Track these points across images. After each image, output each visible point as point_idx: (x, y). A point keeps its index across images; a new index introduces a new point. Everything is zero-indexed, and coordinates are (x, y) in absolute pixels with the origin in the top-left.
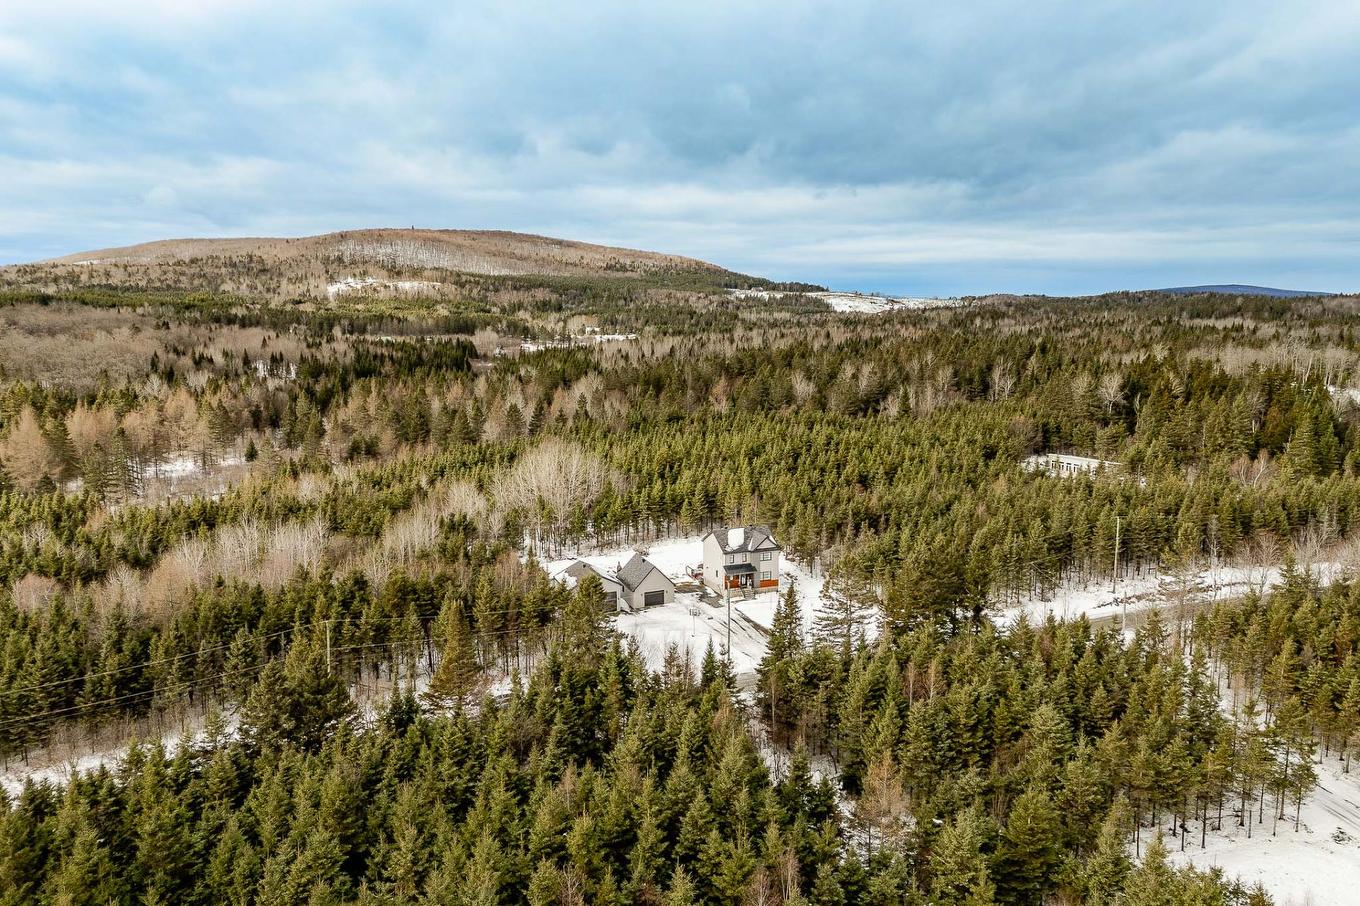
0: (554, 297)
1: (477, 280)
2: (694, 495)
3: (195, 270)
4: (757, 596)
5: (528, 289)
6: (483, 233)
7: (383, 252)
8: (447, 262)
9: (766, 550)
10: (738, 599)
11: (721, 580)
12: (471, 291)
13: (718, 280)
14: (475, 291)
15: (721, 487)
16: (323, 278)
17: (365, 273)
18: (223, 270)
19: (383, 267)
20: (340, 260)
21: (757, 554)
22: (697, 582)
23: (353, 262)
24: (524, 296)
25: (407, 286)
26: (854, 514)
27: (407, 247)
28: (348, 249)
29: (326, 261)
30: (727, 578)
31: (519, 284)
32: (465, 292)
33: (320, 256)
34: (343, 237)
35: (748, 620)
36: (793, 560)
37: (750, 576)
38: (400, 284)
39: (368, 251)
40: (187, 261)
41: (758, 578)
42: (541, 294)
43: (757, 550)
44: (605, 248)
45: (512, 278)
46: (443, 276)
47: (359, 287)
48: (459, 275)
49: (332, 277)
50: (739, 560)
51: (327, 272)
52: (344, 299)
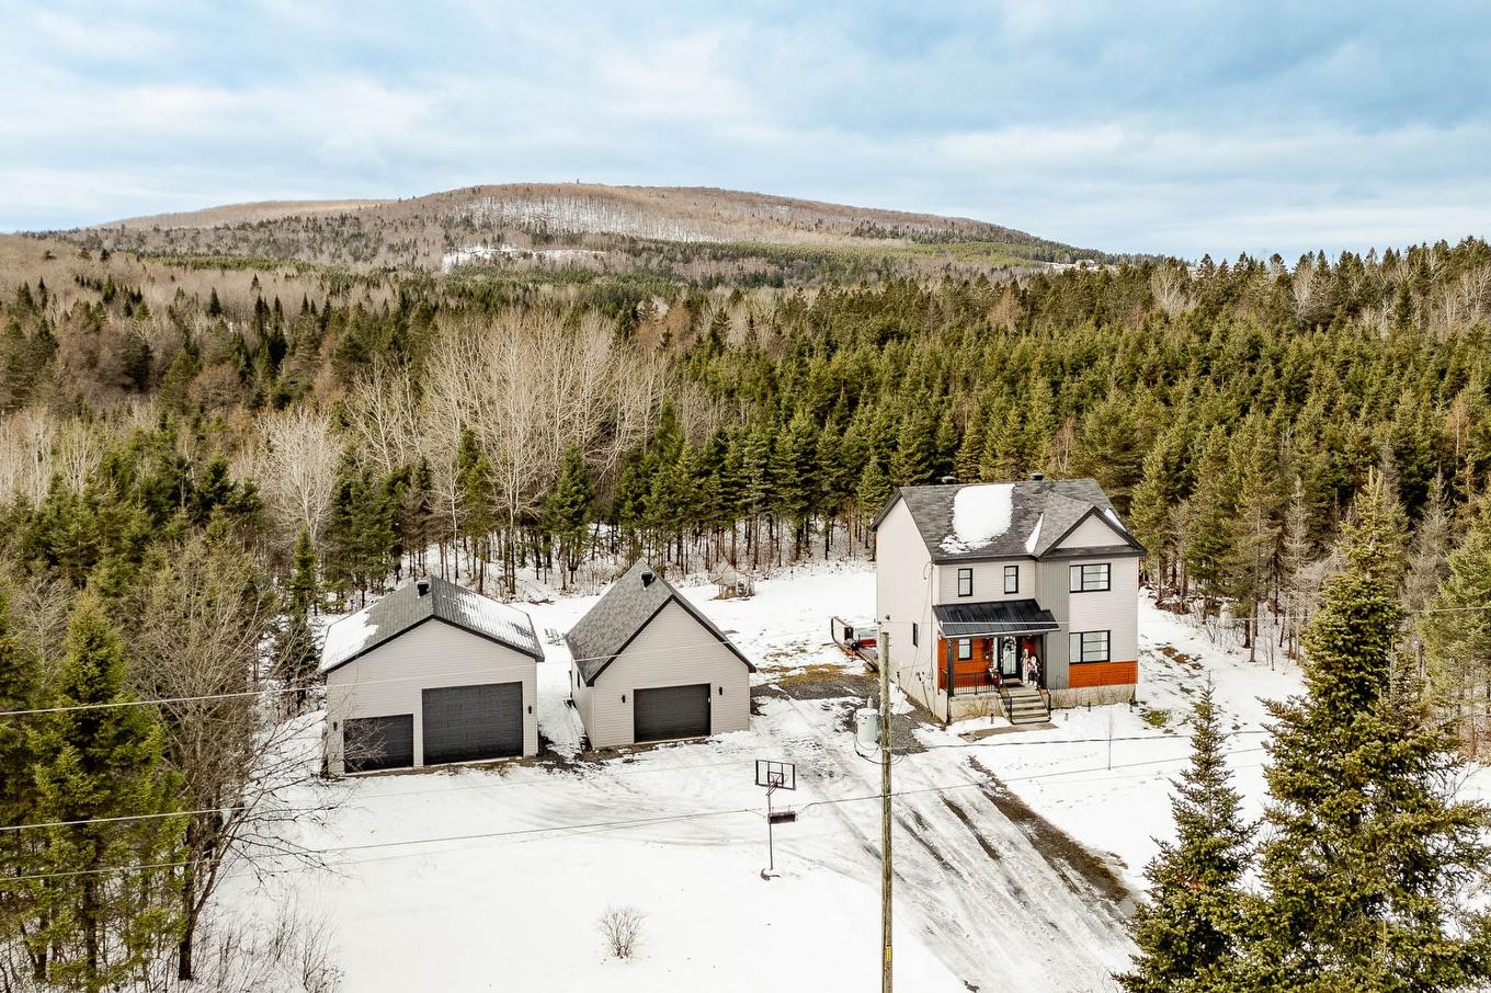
0: (772, 269)
1: (658, 248)
2: (894, 448)
3: (263, 234)
4: (1057, 717)
5: (734, 258)
6: (679, 189)
7: (529, 212)
8: (619, 225)
9: (1090, 553)
10: (984, 723)
11: (926, 659)
12: (648, 260)
13: (1023, 249)
14: (654, 262)
15: (970, 428)
16: (438, 244)
17: (500, 240)
18: (302, 235)
19: (527, 232)
20: (468, 222)
21: (1053, 570)
22: (858, 668)
23: (486, 226)
24: (728, 269)
25: (557, 255)
26: (1399, 454)
27: (565, 206)
28: (479, 210)
29: (448, 223)
30: (947, 648)
31: (719, 252)
32: (640, 262)
33: (441, 217)
34: (476, 192)
35: (1016, 811)
36: (1182, 609)
37: (1032, 644)
38: (548, 254)
39: (509, 211)
40: (255, 223)
41: (1061, 654)
42: (751, 266)
43: (1054, 554)
44: (854, 210)
45: (712, 246)
46: (610, 242)
47: (488, 257)
48: (633, 241)
49: (451, 244)
50: (991, 585)
51: (447, 237)
52: (461, 271)
